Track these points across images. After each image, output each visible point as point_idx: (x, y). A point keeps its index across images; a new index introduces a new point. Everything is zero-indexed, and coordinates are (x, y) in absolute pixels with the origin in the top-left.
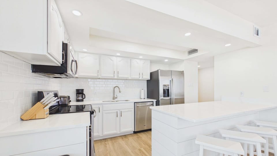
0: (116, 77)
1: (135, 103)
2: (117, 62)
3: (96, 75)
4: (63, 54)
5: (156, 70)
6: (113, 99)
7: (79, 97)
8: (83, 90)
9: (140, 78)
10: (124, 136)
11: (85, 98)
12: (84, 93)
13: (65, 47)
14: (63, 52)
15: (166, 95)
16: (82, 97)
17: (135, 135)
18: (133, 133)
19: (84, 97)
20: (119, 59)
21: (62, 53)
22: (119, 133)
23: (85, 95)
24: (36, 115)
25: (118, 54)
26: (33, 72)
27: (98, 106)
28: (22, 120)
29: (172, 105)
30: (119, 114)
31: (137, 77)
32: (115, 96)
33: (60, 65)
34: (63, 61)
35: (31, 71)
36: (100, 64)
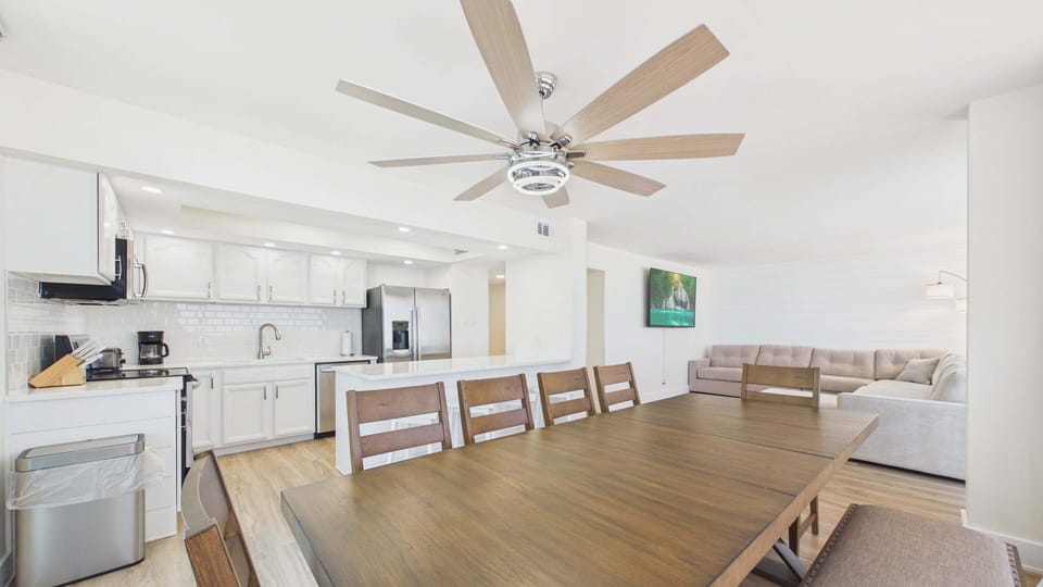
0: (264, 300)
1: (316, 364)
2: (267, 262)
3: (204, 295)
4: (117, 263)
5: (378, 285)
6: (259, 357)
7: (149, 352)
8: (160, 334)
9: (339, 304)
10: (287, 445)
11: (167, 354)
12: (164, 342)
13: (122, 247)
14: (117, 258)
15: (402, 344)
16: (159, 352)
17: (318, 442)
18: (312, 437)
19: (164, 353)
20: (273, 255)
21: (114, 260)
22: (270, 438)
23: (166, 346)
24: (60, 378)
25: (272, 245)
26: (43, 296)
27: (207, 373)
28: (32, 387)
29: (415, 362)
30: (271, 393)
31: (328, 300)
32: (266, 350)
33: (110, 284)
34: (117, 277)
35: (39, 295)
36: (214, 266)
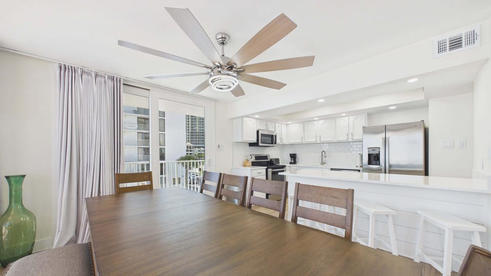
1: (331, 169)
2: (319, 125)
6: (321, 164)
8: (294, 154)
20: (321, 122)
32: (324, 161)
35: (248, 146)
36: (304, 131)
